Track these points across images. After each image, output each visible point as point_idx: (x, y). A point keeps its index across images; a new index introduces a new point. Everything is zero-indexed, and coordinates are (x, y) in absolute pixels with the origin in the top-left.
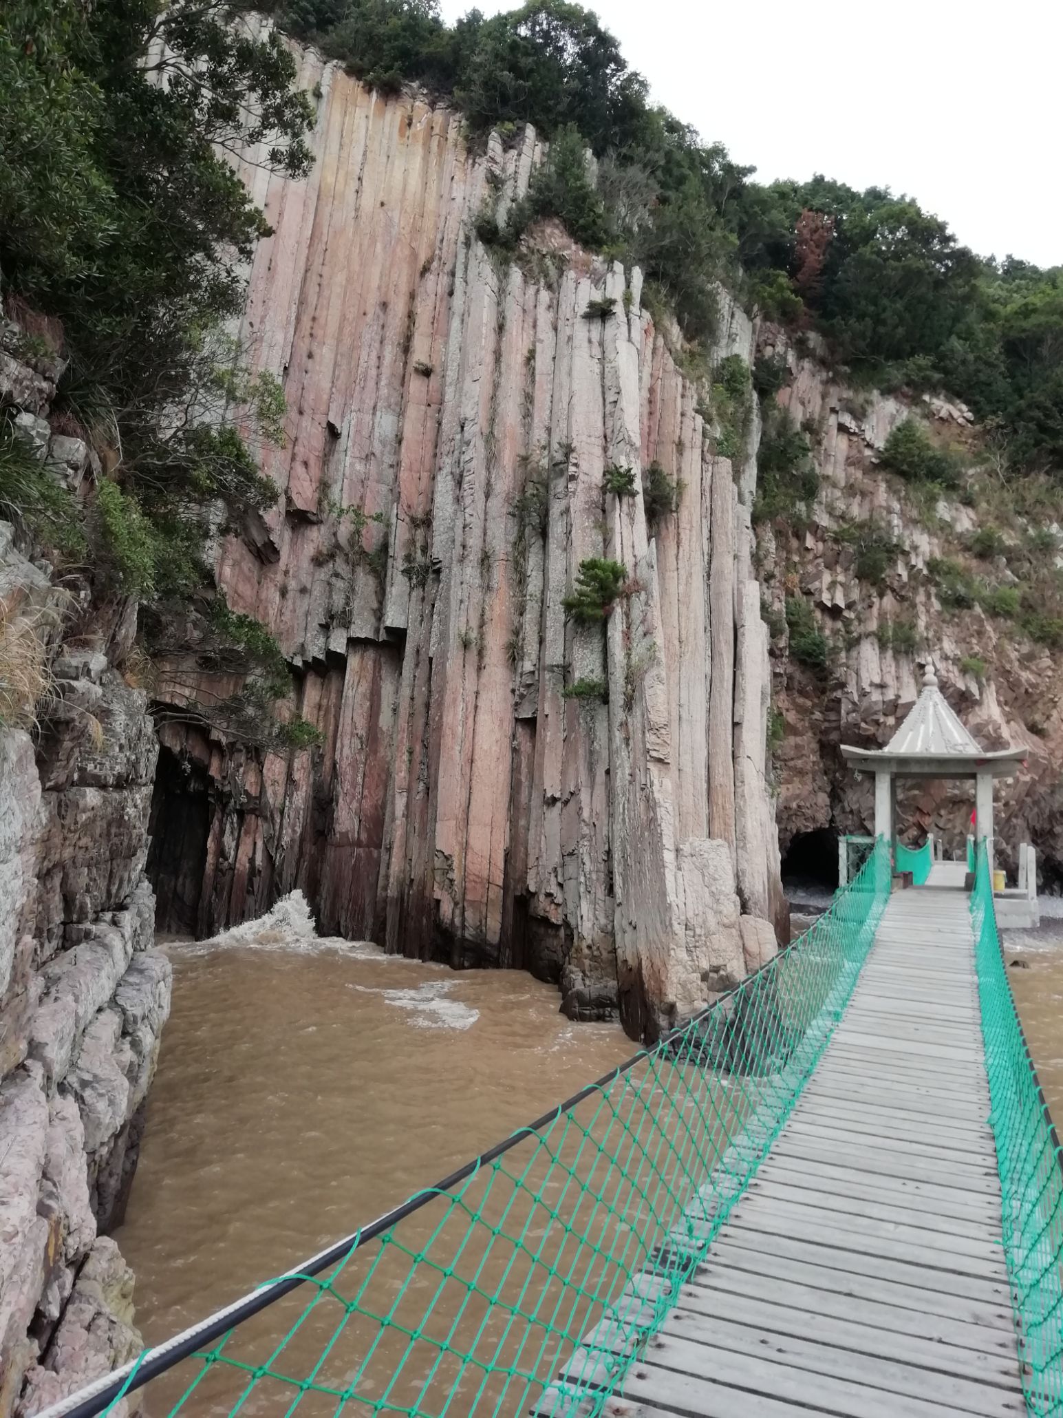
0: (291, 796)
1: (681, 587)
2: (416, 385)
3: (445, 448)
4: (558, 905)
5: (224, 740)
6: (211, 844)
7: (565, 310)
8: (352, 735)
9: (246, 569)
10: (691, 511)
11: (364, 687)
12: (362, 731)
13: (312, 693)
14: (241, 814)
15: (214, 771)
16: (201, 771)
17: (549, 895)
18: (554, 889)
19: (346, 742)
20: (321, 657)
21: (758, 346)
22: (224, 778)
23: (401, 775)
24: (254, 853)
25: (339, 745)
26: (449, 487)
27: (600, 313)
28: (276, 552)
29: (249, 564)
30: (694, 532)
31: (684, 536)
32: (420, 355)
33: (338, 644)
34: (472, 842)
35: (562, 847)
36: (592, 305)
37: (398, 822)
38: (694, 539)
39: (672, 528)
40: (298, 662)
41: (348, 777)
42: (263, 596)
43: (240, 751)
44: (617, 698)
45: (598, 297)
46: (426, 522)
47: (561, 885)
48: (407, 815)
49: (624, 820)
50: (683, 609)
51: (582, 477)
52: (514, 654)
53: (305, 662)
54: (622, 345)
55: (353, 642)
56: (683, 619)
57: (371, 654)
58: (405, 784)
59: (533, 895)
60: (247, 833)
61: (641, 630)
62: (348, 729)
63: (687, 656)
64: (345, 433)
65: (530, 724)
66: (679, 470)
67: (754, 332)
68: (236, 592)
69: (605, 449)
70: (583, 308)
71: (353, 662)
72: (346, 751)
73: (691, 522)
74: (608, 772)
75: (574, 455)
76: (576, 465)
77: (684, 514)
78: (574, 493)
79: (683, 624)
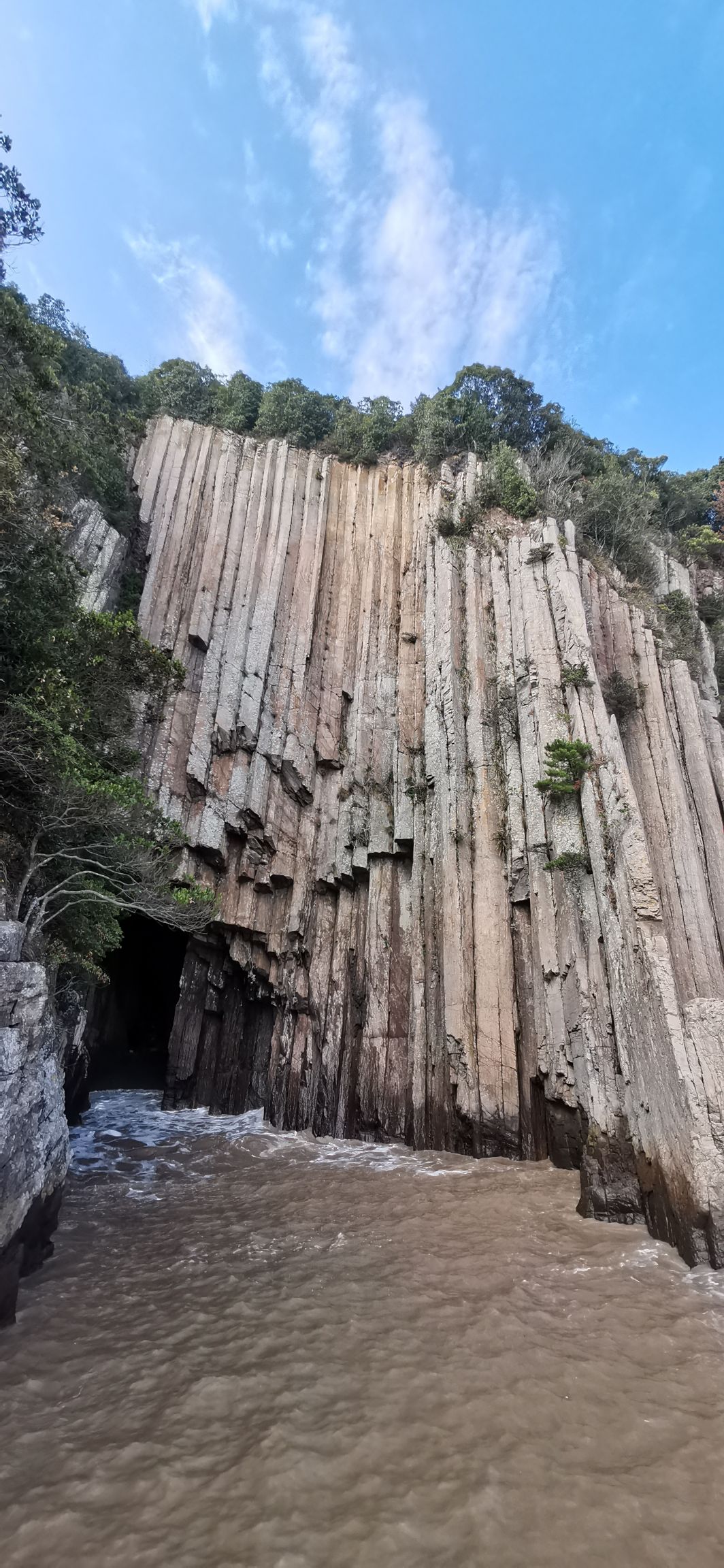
0: (332, 995)
1: (658, 772)
2: (404, 649)
3: (429, 690)
4: (570, 1086)
5: (278, 952)
6: (274, 1042)
7: (513, 564)
8: (378, 937)
9: (288, 812)
10: (655, 705)
11: (385, 894)
12: (385, 933)
13: (345, 905)
14: (295, 1013)
15: (272, 980)
16: (263, 978)
17: (560, 1075)
18: (564, 1069)
19: (373, 943)
20: (349, 873)
21: (698, 589)
22: (280, 983)
23: (418, 968)
24: (306, 1049)
25: (367, 946)
26: (435, 718)
27: (541, 557)
28: (310, 795)
29: (290, 808)
30: (662, 723)
31: (654, 728)
32: (406, 628)
33: (360, 860)
34: (480, 1024)
35: (566, 1023)
36: (532, 552)
37: (417, 1011)
38: (663, 729)
39: (640, 723)
40: (331, 880)
41: (376, 974)
42: (302, 831)
43: (292, 959)
44: (599, 865)
45: (537, 545)
46: (421, 751)
47: (570, 1064)
48: (425, 1005)
49: (621, 987)
50: (664, 791)
51: (541, 682)
52: (502, 842)
53: (336, 879)
54: (563, 575)
55: (373, 857)
56: (665, 799)
57: (389, 866)
58: (421, 975)
59: (546, 1075)
60: (300, 1030)
61: (614, 796)
62: (374, 931)
63: (676, 832)
64: (356, 698)
65: (525, 905)
66: (638, 675)
67: (691, 576)
68: (281, 830)
69: (560, 658)
70: (527, 557)
71: (375, 874)
72: (373, 950)
73: (656, 715)
74: (601, 940)
75: (532, 666)
76: (535, 674)
77: (649, 710)
78: (537, 696)
79: (666, 804)
